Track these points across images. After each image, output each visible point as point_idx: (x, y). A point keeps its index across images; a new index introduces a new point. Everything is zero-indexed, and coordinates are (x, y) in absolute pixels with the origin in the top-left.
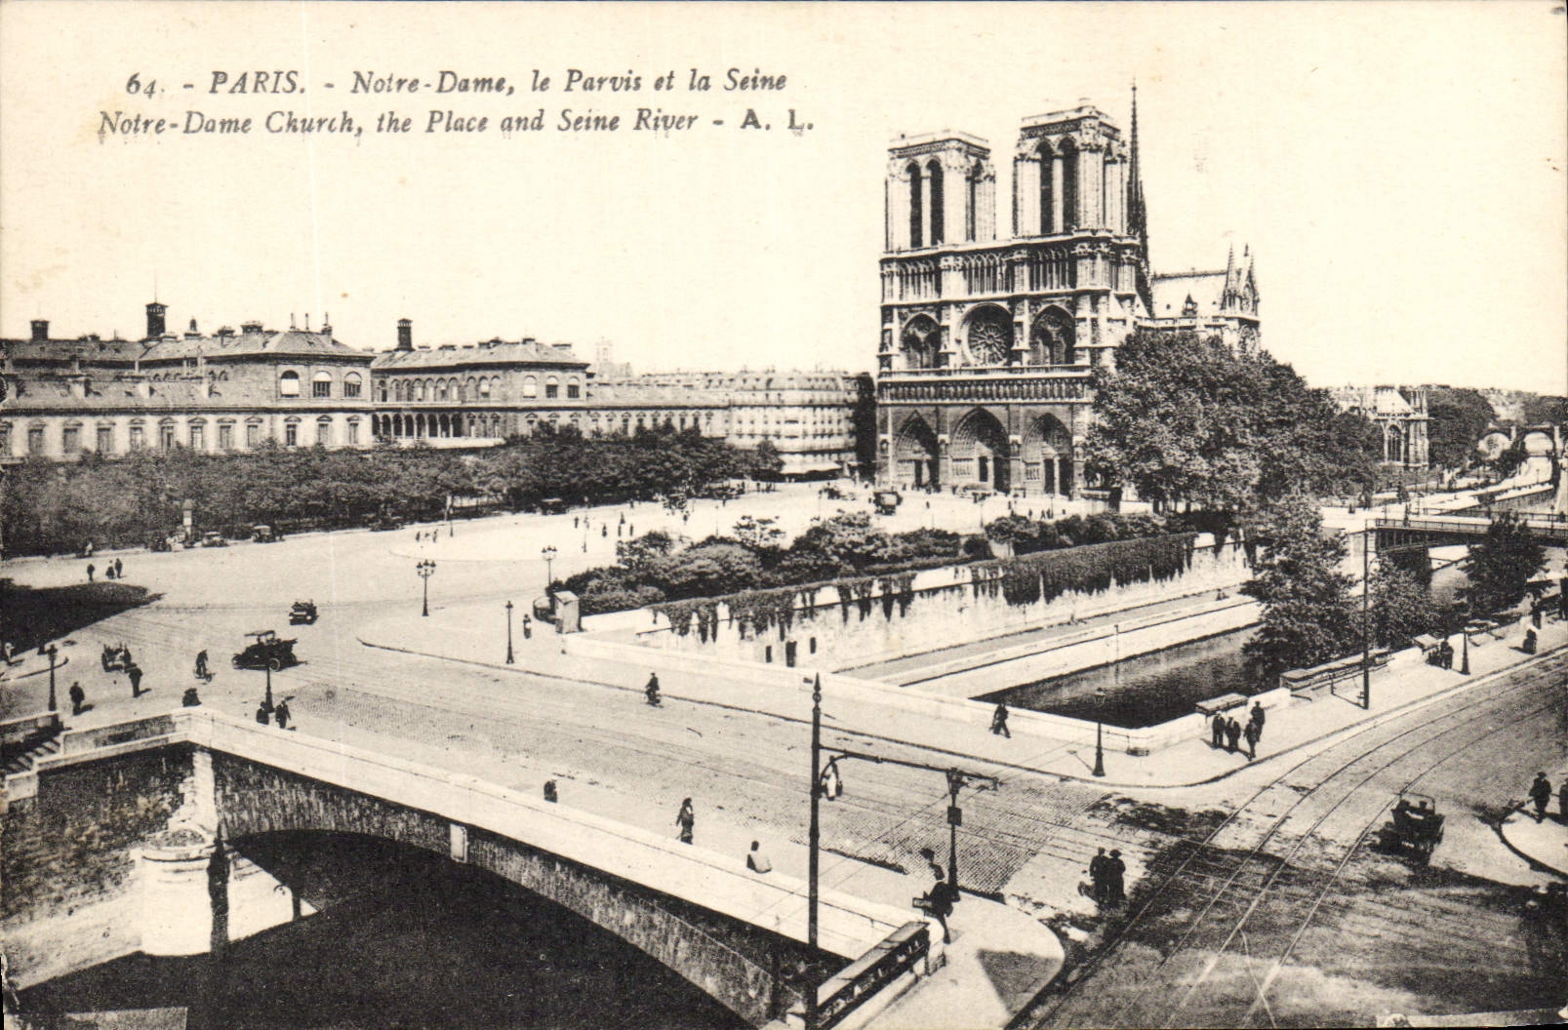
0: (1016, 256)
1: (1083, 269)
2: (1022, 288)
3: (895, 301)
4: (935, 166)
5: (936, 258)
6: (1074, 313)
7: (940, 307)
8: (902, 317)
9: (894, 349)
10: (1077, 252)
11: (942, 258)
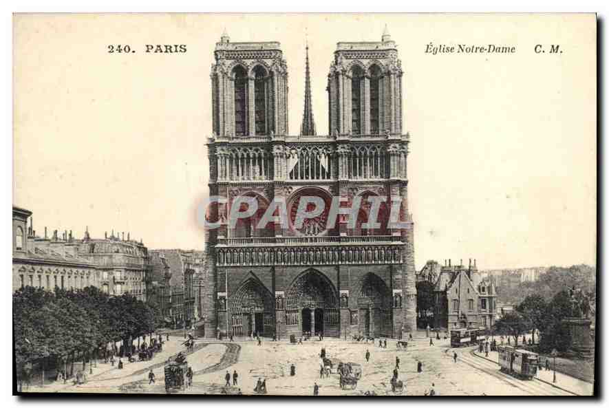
0: (340, 150)
2: (346, 176)
3: (228, 179)
4: (259, 70)
6: (388, 197)
8: (233, 195)
10: (391, 150)
11: (275, 147)
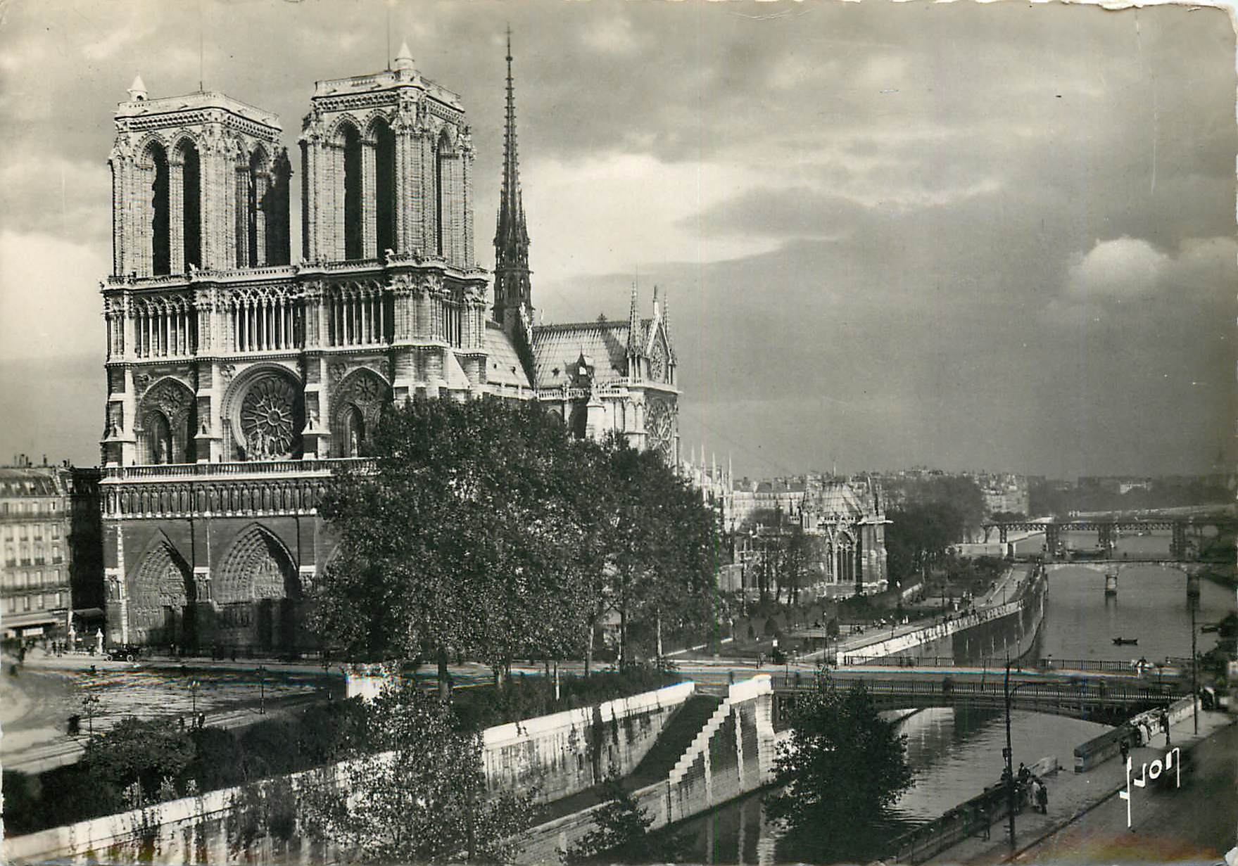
0: (307, 293)
1: (404, 313)
2: (319, 342)
3: (130, 356)
4: (187, 147)
5: (190, 290)
6: (392, 381)
7: (197, 367)
8: (139, 384)
9: (127, 433)
10: (394, 287)
11: (199, 293)
